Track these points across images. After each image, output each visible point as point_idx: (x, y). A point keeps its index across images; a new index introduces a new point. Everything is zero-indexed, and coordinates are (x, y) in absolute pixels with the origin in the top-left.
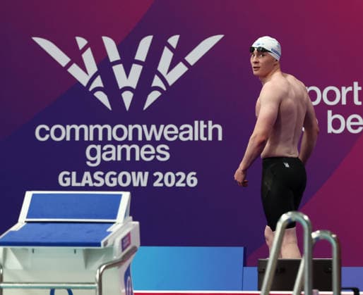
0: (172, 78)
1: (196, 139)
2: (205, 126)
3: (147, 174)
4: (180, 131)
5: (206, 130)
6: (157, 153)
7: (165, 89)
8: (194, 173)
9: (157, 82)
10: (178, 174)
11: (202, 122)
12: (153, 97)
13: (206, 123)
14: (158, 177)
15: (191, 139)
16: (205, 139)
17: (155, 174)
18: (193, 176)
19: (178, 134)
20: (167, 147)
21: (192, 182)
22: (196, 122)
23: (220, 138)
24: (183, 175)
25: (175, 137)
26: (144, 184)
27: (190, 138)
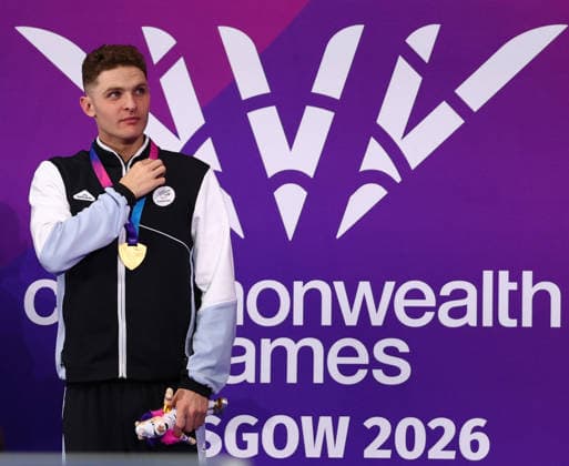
0: (419, 147)
1: (488, 322)
2: (514, 286)
3: (344, 422)
4: (441, 300)
5: (515, 298)
6: (374, 363)
7: (397, 178)
8: (481, 422)
9: (375, 158)
10: (433, 424)
11: (504, 275)
12: (364, 200)
13: (515, 277)
14: (376, 430)
15: (473, 323)
16: (513, 323)
17: (369, 423)
18: (476, 429)
19: (435, 309)
20: (403, 347)
21: (475, 446)
22: (488, 276)
23: (556, 321)
24: (448, 425)
25: (428, 317)
26: (337, 451)
27: (470, 319)
